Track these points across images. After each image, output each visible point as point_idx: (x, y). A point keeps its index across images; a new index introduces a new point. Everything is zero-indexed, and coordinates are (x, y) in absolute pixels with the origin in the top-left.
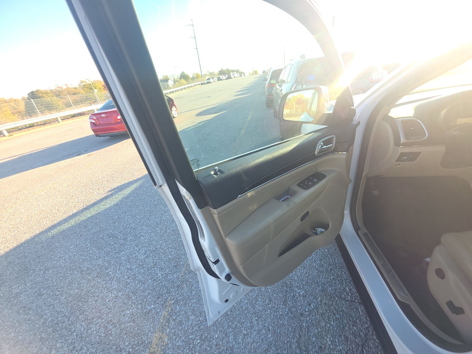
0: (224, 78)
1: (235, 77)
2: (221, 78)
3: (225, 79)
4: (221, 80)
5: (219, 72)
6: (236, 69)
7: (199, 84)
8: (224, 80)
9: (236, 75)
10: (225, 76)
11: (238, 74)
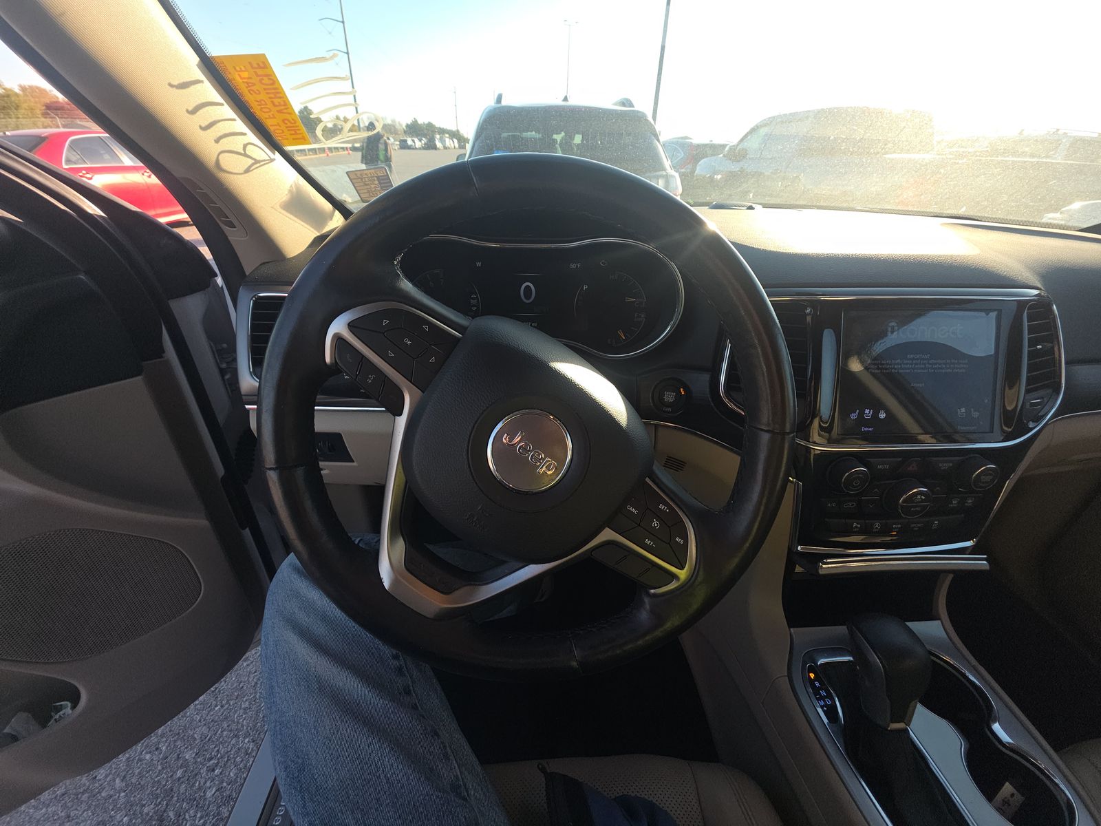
0: (418, 144)
1: (445, 148)
2: (410, 142)
3: (420, 149)
4: (409, 148)
5: (407, 126)
6: (451, 127)
7: (347, 148)
8: (416, 148)
9: (448, 142)
10: (420, 140)
11: (455, 140)
